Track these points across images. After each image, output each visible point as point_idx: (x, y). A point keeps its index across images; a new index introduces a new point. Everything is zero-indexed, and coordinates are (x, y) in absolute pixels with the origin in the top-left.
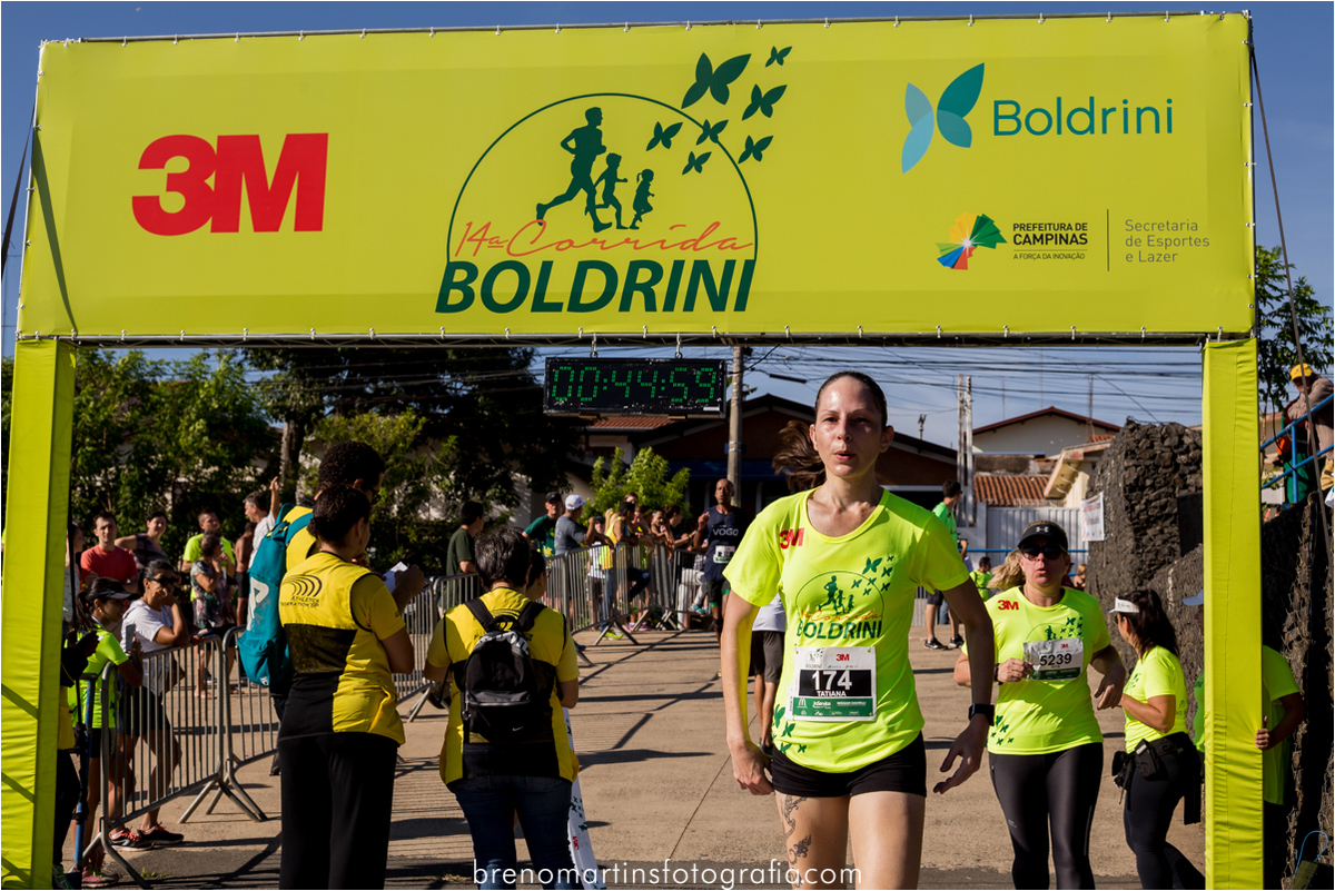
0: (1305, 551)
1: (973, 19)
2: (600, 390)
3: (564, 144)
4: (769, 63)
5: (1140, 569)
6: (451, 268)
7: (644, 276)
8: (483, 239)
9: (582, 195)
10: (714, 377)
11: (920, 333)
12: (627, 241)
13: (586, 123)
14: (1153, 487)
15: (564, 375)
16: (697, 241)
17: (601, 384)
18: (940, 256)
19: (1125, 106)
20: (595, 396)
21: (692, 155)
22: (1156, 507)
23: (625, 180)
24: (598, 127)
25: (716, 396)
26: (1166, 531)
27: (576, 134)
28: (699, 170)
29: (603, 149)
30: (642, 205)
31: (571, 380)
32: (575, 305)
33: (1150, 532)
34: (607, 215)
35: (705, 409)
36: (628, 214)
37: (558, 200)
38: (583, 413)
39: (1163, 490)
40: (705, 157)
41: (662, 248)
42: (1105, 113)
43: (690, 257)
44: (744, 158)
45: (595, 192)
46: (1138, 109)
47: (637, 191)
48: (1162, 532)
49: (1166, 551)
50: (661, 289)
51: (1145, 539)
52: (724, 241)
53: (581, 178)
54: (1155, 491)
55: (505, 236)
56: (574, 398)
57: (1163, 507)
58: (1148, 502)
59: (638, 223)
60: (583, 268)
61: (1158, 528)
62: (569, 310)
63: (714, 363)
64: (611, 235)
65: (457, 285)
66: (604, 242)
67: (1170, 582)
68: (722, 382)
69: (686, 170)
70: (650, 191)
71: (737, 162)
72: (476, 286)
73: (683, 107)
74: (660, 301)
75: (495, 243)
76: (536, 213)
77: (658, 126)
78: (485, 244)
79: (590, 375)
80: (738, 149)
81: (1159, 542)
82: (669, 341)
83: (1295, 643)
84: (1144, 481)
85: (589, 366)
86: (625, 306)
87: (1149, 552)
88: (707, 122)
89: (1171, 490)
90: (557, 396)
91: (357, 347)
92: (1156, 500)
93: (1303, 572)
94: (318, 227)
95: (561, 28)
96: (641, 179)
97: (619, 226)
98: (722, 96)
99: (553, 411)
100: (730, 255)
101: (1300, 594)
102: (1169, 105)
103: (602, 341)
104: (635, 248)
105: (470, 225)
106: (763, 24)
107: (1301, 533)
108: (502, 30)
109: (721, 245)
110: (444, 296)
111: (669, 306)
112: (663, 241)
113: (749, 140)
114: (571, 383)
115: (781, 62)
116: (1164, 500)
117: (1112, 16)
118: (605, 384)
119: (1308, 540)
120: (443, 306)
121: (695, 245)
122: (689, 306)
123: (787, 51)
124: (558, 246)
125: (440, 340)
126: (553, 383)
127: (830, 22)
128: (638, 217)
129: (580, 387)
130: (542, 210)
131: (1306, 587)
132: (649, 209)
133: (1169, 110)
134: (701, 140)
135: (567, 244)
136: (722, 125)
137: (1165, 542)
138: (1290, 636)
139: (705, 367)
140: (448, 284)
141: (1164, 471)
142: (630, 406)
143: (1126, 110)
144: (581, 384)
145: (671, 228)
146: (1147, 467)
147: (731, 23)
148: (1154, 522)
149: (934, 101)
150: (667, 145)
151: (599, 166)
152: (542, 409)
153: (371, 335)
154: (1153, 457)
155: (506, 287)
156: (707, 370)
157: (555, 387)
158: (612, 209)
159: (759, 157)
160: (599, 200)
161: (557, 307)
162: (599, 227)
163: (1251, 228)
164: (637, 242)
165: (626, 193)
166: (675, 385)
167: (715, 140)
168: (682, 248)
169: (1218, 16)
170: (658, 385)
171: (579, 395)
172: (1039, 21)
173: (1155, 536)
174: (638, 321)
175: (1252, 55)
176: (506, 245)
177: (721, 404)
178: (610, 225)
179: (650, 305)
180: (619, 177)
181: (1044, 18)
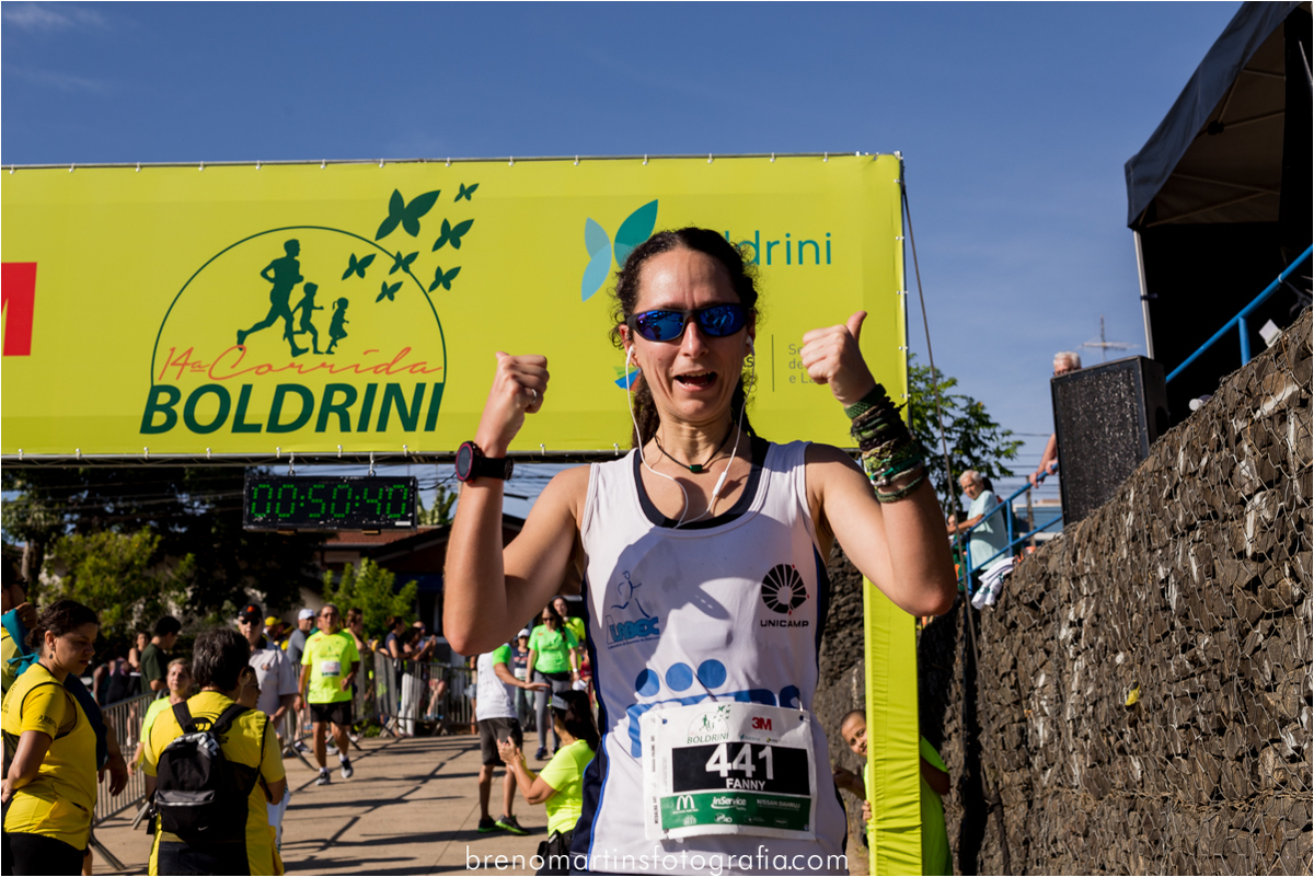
0: (960, 648)
1: (648, 158)
2: (297, 507)
3: (264, 274)
4: (457, 199)
5: (831, 670)
6: (155, 391)
7: (339, 398)
8: (185, 364)
9: (281, 322)
10: (405, 494)
11: (599, 450)
12: (323, 365)
13: (283, 254)
14: (842, 593)
15: (263, 493)
16: (389, 366)
17: (298, 501)
18: (617, 378)
19: (788, 239)
20: (292, 512)
21: (385, 285)
22: (844, 612)
23: (322, 308)
24: (296, 258)
25: (407, 512)
26: (855, 633)
27: (275, 264)
28: (392, 298)
29: (301, 279)
30: (337, 331)
31: (270, 497)
32: (274, 426)
33: (840, 635)
34: (304, 341)
35: (398, 523)
36: (324, 339)
37: (258, 327)
38: (282, 528)
39: (851, 595)
40: (397, 286)
41: (356, 371)
42: (770, 245)
43: (382, 382)
44: (433, 287)
45: (293, 319)
46: (800, 242)
47: (334, 318)
48: (851, 635)
49: (855, 652)
50: (355, 411)
51: (835, 642)
52: (415, 365)
53: (279, 306)
54: (844, 596)
55: (207, 361)
56: (273, 515)
57: (852, 612)
58: (838, 607)
59: (333, 349)
60: (281, 391)
61: (847, 631)
62: (269, 430)
63: (405, 480)
64: (308, 360)
65: (161, 407)
66: (301, 366)
67: (854, 681)
68: (413, 498)
69: (380, 298)
70: (346, 317)
71: (427, 290)
72: (179, 408)
73: (377, 238)
74: (354, 422)
75: (197, 367)
76: (236, 339)
77: (353, 258)
78: (188, 368)
79: (288, 493)
80: (428, 279)
81: (848, 645)
82: (364, 459)
83: (954, 735)
84: (834, 587)
85: (287, 483)
86: (321, 427)
87: (839, 653)
88: (399, 254)
89: (858, 595)
90: (256, 512)
91: (65, 467)
92: (845, 605)
93: (958, 668)
94: (26, 351)
95: (261, 165)
96: (336, 307)
97: (316, 351)
98: (413, 229)
99: (252, 527)
100: (421, 378)
101: (956, 689)
102: (828, 239)
103: (299, 460)
104: (331, 372)
105: (173, 350)
106: (451, 162)
107: (956, 633)
108: (205, 166)
109: (412, 369)
110: (148, 418)
111: (363, 427)
112: (357, 366)
113: (439, 271)
114: (269, 501)
115: (469, 198)
116: (852, 605)
117: (775, 157)
118: (302, 501)
119: (962, 639)
120: (147, 427)
121: (388, 369)
122: (382, 426)
123: (474, 187)
124: (258, 370)
125: (144, 459)
126: (252, 500)
127: (515, 161)
128: (333, 343)
129: (278, 504)
130: (242, 336)
131: (961, 681)
132: (344, 335)
133: (828, 243)
134: (393, 270)
135: (266, 368)
136: (413, 257)
137: (854, 644)
138: (950, 729)
139: (397, 484)
140: (152, 406)
141: (852, 578)
142: (326, 522)
143: (788, 243)
144: (279, 501)
145: (365, 353)
146: (836, 574)
147: (422, 161)
148: (844, 625)
149: (612, 234)
150: (362, 274)
151: (297, 294)
152: (242, 525)
153: (77, 456)
154: (842, 565)
155: (207, 409)
156: (399, 486)
157: (254, 504)
158: (309, 335)
159: (448, 286)
160: (296, 326)
161: (256, 428)
162: (296, 352)
163: (904, 352)
164: (332, 366)
165: (322, 320)
166: (368, 501)
167: (407, 270)
168: (375, 372)
169: (872, 157)
170: (353, 501)
171: (277, 512)
172: (709, 161)
173: (844, 638)
174: (334, 441)
175: (903, 192)
176: (207, 369)
177: (412, 519)
178: (307, 350)
179: (345, 426)
180: (316, 304)
181: (713, 158)
